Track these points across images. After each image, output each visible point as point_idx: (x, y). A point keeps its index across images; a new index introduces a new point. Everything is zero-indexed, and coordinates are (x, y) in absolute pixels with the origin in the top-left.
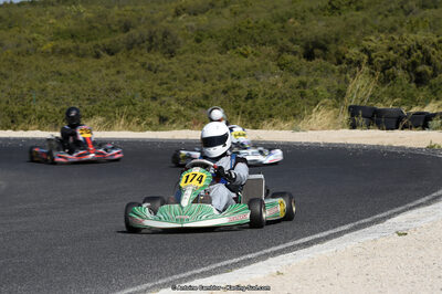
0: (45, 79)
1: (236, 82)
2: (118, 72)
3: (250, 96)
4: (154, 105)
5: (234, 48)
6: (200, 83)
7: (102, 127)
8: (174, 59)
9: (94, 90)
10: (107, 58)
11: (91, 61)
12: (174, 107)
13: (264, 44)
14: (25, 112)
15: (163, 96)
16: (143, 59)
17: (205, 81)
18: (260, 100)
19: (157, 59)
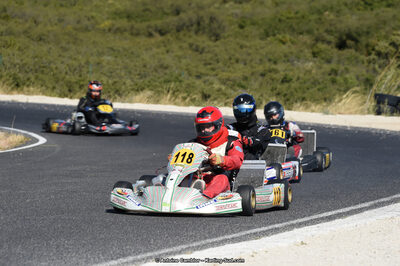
0: (100, 54)
1: (273, 66)
2: (168, 52)
3: (285, 80)
4: (198, 82)
5: (274, 35)
6: (241, 66)
7: (149, 100)
8: (218, 43)
9: (145, 66)
10: (159, 38)
11: (143, 40)
12: (216, 86)
13: (301, 33)
14: (82, 83)
15: (207, 75)
16: (191, 41)
17: (245, 64)
18: (294, 85)
19: (203, 41)
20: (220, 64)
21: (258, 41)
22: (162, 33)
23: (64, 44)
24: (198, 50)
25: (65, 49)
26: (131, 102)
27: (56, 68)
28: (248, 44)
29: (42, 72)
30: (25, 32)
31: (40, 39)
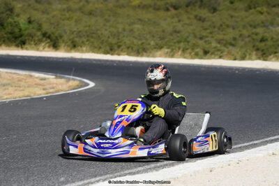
0: (132, 23)
1: (254, 30)
2: (179, 21)
3: (262, 40)
4: (201, 42)
5: (255, 8)
6: (230, 30)
8: (215, 14)
9: (164, 31)
10: (173, 12)
11: (161, 13)
12: (214, 44)
13: (274, 6)
14: (119, 44)
15: (207, 37)
16: (195, 13)
17: (234, 29)
18: (269, 43)
19: (204, 13)
20: (216, 29)
21: (243, 13)
22: (176, 8)
23: (107, 17)
24: (201, 20)
25: (107, 21)
26: (154, 56)
27: (102, 34)
28: (236, 15)
29: (92, 37)
30: (80, 9)
31: (90, 13)
